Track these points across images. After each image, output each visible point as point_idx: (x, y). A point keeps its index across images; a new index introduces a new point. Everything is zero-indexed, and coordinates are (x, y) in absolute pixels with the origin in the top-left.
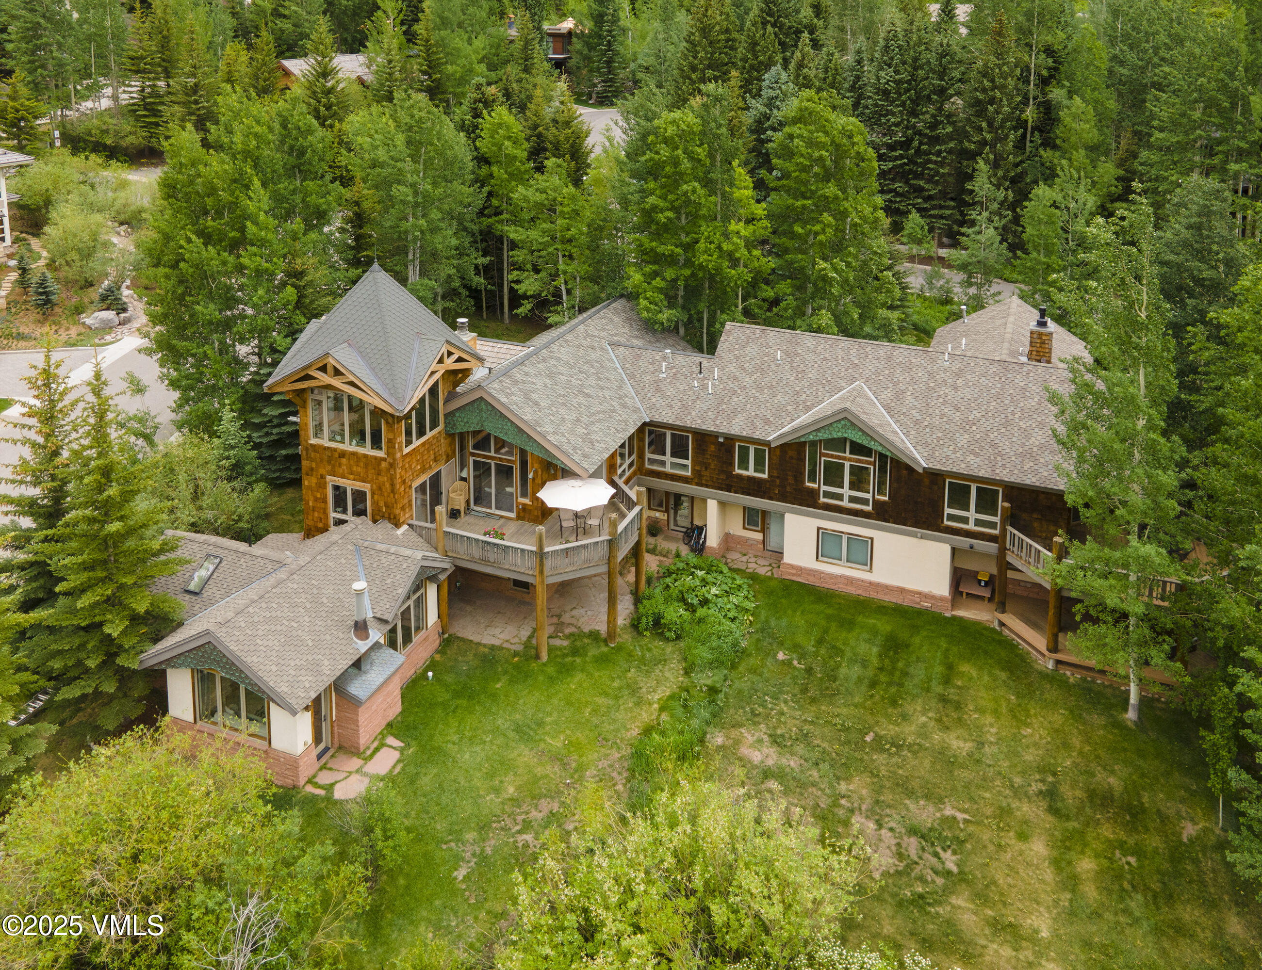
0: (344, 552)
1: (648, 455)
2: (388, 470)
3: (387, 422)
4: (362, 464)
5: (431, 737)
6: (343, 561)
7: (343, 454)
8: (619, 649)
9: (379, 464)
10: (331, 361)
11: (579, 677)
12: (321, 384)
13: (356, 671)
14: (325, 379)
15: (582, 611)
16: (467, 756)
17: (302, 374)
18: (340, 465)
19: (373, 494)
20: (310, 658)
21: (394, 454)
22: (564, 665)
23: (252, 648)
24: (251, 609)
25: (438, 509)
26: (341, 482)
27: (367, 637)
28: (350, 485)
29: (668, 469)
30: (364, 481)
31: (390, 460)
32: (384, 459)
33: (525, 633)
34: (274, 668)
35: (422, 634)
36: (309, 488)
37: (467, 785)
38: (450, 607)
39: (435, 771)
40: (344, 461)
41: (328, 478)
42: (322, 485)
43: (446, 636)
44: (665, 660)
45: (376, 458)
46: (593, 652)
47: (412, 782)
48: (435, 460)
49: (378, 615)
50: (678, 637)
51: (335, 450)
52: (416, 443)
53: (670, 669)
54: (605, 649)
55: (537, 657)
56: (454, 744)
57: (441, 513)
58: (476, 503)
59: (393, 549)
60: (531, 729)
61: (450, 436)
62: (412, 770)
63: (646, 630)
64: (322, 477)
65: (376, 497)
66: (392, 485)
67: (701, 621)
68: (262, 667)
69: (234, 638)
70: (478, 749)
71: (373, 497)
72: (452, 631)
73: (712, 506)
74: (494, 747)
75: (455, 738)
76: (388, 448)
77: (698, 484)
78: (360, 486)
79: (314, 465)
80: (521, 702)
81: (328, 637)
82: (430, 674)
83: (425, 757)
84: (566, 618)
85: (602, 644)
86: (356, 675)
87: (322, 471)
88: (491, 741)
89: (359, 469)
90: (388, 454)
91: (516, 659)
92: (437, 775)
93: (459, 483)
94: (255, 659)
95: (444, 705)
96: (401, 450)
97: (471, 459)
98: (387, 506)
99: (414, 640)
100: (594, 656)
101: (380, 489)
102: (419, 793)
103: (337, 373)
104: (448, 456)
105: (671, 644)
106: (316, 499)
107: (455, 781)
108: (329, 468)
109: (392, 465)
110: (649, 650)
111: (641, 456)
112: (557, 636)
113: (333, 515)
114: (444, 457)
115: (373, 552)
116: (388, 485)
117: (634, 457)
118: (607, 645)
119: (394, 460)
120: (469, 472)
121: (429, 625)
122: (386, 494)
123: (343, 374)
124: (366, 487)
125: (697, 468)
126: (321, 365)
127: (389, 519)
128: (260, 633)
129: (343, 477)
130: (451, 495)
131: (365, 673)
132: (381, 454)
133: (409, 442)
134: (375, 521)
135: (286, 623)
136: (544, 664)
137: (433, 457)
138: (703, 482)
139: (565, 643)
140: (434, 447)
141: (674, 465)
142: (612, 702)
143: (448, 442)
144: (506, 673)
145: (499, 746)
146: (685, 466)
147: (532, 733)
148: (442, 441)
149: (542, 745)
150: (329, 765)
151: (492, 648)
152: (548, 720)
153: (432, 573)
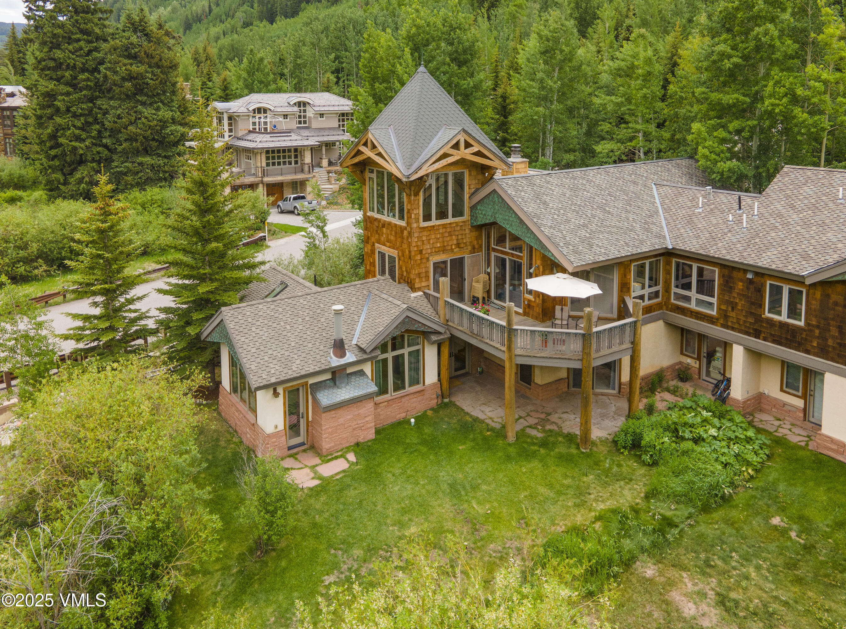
0: (358, 293)
1: (674, 289)
4: (393, 233)
5: (380, 464)
7: (384, 224)
8: (589, 455)
9: (403, 233)
10: (370, 136)
11: (535, 464)
12: (365, 157)
13: (332, 384)
14: (367, 152)
25: (443, 280)
26: (383, 249)
28: (387, 251)
29: (693, 306)
30: (394, 248)
31: (408, 229)
32: (405, 228)
39: (364, 489)
40: (385, 230)
41: (377, 245)
43: (445, 400)
44: (631, 480)
46: (562, 449)
47: (341, 490)
48: (458, 245)
49: (359, 344)
50: (655, 464)
51: (381, 221)
52: (435, 222)
53: (631, 489)
54: (574, 451)
55: (506, 436)
56: (393, 475)
57: (445, 284)
58: (496, 298)
60: (464, 490)
61: (477, 227)
64: (374, 244)
65: (400, 262)
66: (410, 251)
72: (452, 398)
73: (738, 352)
74: (424, 491)
75: (397, 472)
76: (408, 218)
77: (723, 326)
78: (392, 252)
79: (369, 234)
80: (471, 465)
83: (364, 476)
84: (554, 417)
85: (573, 446)
86: (331, 388)
87: (374, 239)
88: (424, 485)
89: (392, 238)
90: (408, 223)
91: (489, 433)
92: (363, 493)
93: (483, 275)
96: (418, 221)
97: (493, 255)
98: (406, 271)
99: (408, 388)
100: (559, 453)
101: (403, 255)
102: (341, 500)
104: (473, 247)
105: (645, 468)
106: (370, 264)
107: (374, 503)
108: (377, 237)
110: (619, 466)
111: (667, 289)
112: (535, 428)
114: (470, 248)
116: (407, 252)
117: (658, 288)
121: (427, 383)
122: (406, 260)
124: (395, 253)
125: (723, 307)
127: (408, 283)
129: (384, 244)
131: (338, 388)
132: (404, 224)
133: (427, 218)
134: (399, 283)
136: (509, 445)
137: (455, 242)
138: (730, 324)
139: (540, 435)
140: (457, 233)
141: (700, 302)
142: (552, 495)
143: (475, 234)
144: (474, 440)
145: (428, 492)
146: (711, 304)
147: (463, 493)
148: (467, 231)
149: (466, 506)
150: (298, 456)
151: (476, 420)
152: (484, 487)
153: (422, 329)
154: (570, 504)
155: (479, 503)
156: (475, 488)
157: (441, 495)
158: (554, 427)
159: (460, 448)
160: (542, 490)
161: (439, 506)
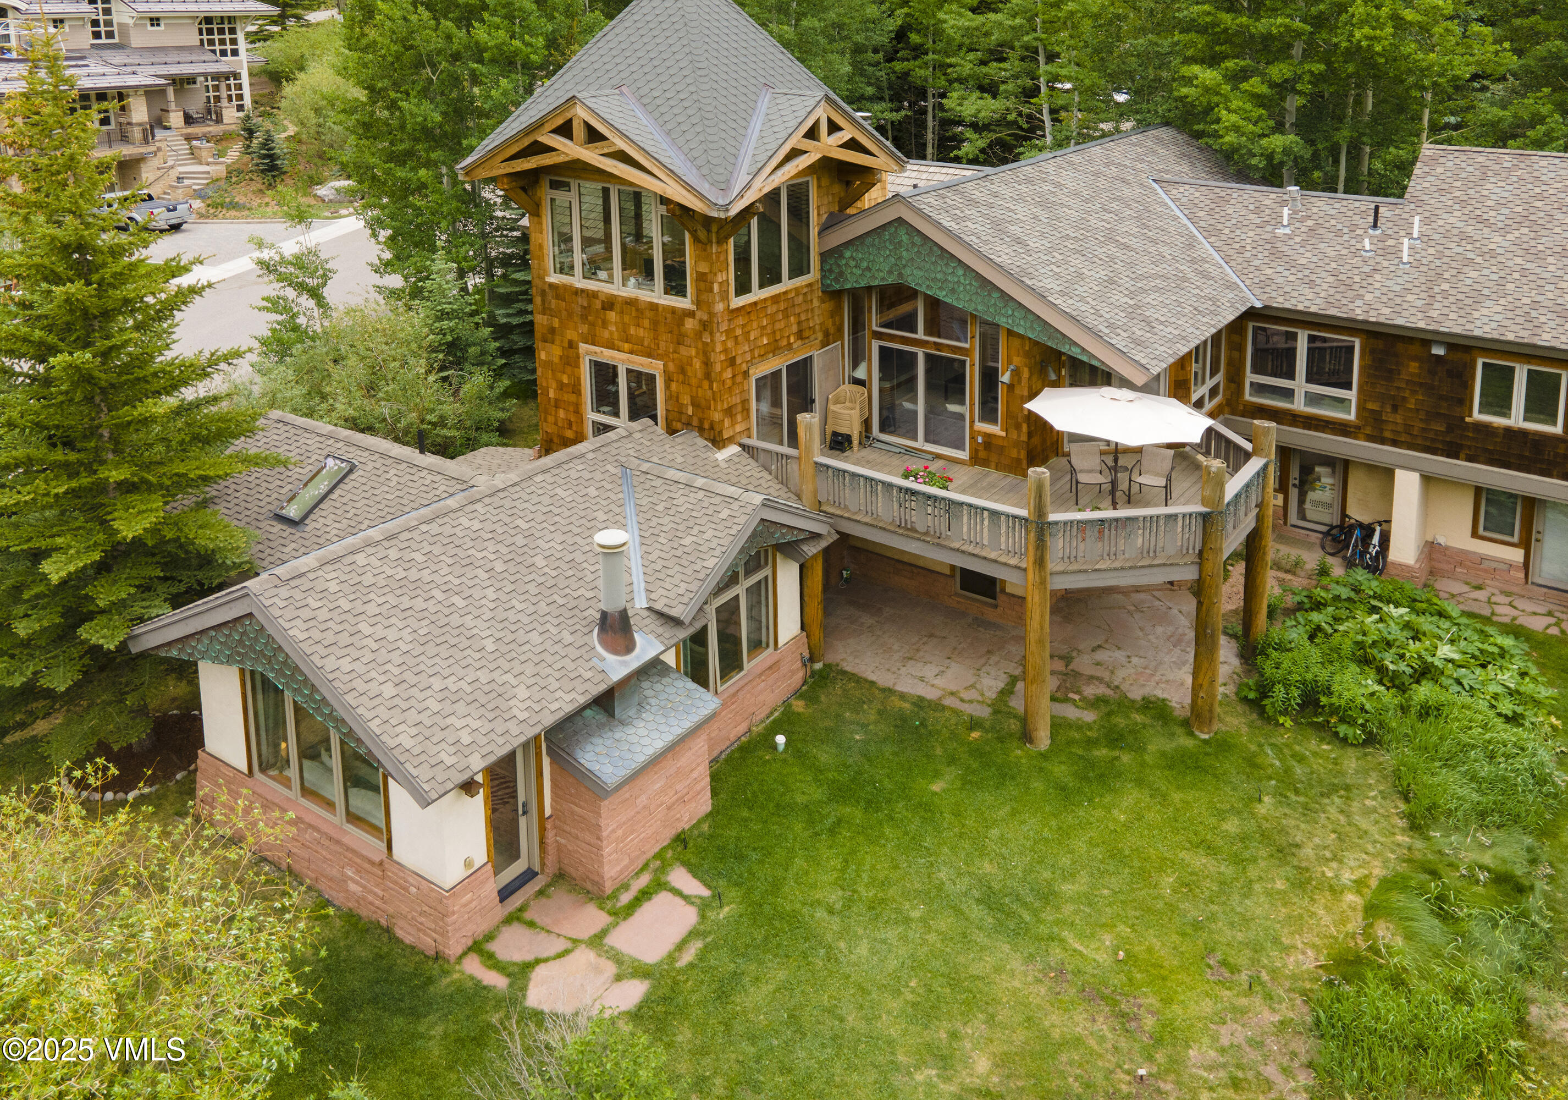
0: (598, 476)
1: (1250, 377)
2: (699, 335)
3: (696, 240)
4: (646, 323)
5: (775, 887)
6: (592, 491)
7: (610, 303)
8: (1223, 746)
9: (681, 323)
10: (581, 113)
11: (1131, 797)
12: (561, 159)
13: (601, 717)
14: (571, 149)
15: (1120, 655)
16: (863, 950)
17: (526, 142)
18: (605, 324)
19: (668, 380)
20: (484, 676)
21: (710, 305)
22: (1092, 764)
23: (344, 639)
24: (360, 559)
25: (803, 418)
26: (607, 355)
27: (629, 647)
28: (623, 361)
29: (1299, 405)
30: (649, 355)
31: (700, 315)
32: (691, 314)
33: (992, 684)
34: (389, 690)
35: (765, 657)
36: (548, 364)
37: (862, 1026)
38: (827, 612)
39: (782, 975)
40: (612, 316)
41: (583, 347)
42: (571, 361)
43: (818, 666)
44: (1347, 788)
45: (673, 311)
46: (1157, 744)
47: (722, 996)
48: (800, 335)
49: (658, 606)
50: (1371, 740)
51: (594, 295)
52: (757, 294)
53: (1367, 812)
54: (1187, 743)
55: (1026, 736)
56: (831, 911)
57: (809, 427)
58: (882, 430)
59: (700, 482)
60: (1025, 904)
61: (834, 295)
62: (724, 962)
63: (1285, 713)
64: (572, 345)
65: (674, 386)
66: (707, 364)
67: (1426, 712)
68: (359, 685)
69: (305, 614)
70: (891, 934)
71: (667, 387)
72: (831, 658)
73: (1407, 486)
74: (932, 937)
75: (835, 897)
76: (699, 292)
77: (1373, 439)
78: (643, 364)
79: (556, 323)
80: (994, 832)
81: (535, 637)
82: (781, 739)
83: (759, 935)
84: (1084, 664)
85: (1179, 731)
86: (601, 726)
87: (571, 334)
88: (922, 919)
89: (641, 332)
90: (698, 302)
91: (975, 735)
92: (785, 987)
93: (847, 388)
94: (346, 665)
95: (811, 814)
96: (725, 297)
97: (875, 345)
98: (694, 404)
99: (747, 666)
100: (1162, 754)
101: (682, 371)
102: (738, 1028)
103: (594, 136)
104: (827, 334)
105: (1350, 751)
106: (561, 387)
107: (830, 1011)
108: (584, 328)
109: (706, 326)
110: (1301, 759)
111: (1235, 379)
112: (1066, 700)
113: (592, 416)
114: (820, 336)
115: (658, 482)
116: (697, 364)
117: (1219, 377)
118: (1191, 734)
119: (711, 314)
120: (870, 369)
121: (781, 642)
122: (694, 382)
123: (603, 138)
124: (654, 367)
125: (1371, 406)
126: (560, 121)
127: (701, 430)
128: (372, 609)
129: (611, 346)
130: (832, 407)
131: (622, 723)
132: (683, 303)
133: (743, 287)
134: (671, 431)
135: (439, 595)
136: (1044, 756)
137: (795, 328)
138: (1387, 434)
139: (1089, 716)
140: (797, 310)
141: (1312, 399)
142: (1228, 870)
143: (828, 306)
144: (952, 760)
145: (945, 938)
146: (1341, 401)
147: (1027, 917)
148: (816, 303)
149: (1057, 953)
150: (527, 916)
151: (920, 703)
152: (1067, 888)
153: (789, 538)
154: (1280, 885)
155: (1081, 936)
156: (1048, 896)
157: (981, 938)
158: (1101, 690)
159: (936, 787)
160: (1199, 861)
161: (998, 970)
